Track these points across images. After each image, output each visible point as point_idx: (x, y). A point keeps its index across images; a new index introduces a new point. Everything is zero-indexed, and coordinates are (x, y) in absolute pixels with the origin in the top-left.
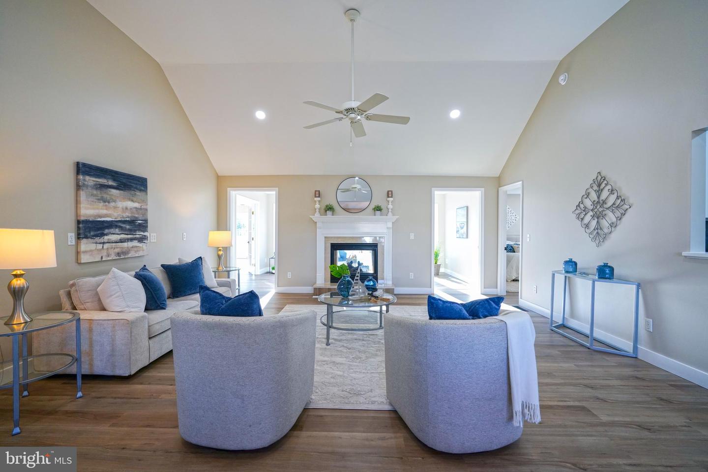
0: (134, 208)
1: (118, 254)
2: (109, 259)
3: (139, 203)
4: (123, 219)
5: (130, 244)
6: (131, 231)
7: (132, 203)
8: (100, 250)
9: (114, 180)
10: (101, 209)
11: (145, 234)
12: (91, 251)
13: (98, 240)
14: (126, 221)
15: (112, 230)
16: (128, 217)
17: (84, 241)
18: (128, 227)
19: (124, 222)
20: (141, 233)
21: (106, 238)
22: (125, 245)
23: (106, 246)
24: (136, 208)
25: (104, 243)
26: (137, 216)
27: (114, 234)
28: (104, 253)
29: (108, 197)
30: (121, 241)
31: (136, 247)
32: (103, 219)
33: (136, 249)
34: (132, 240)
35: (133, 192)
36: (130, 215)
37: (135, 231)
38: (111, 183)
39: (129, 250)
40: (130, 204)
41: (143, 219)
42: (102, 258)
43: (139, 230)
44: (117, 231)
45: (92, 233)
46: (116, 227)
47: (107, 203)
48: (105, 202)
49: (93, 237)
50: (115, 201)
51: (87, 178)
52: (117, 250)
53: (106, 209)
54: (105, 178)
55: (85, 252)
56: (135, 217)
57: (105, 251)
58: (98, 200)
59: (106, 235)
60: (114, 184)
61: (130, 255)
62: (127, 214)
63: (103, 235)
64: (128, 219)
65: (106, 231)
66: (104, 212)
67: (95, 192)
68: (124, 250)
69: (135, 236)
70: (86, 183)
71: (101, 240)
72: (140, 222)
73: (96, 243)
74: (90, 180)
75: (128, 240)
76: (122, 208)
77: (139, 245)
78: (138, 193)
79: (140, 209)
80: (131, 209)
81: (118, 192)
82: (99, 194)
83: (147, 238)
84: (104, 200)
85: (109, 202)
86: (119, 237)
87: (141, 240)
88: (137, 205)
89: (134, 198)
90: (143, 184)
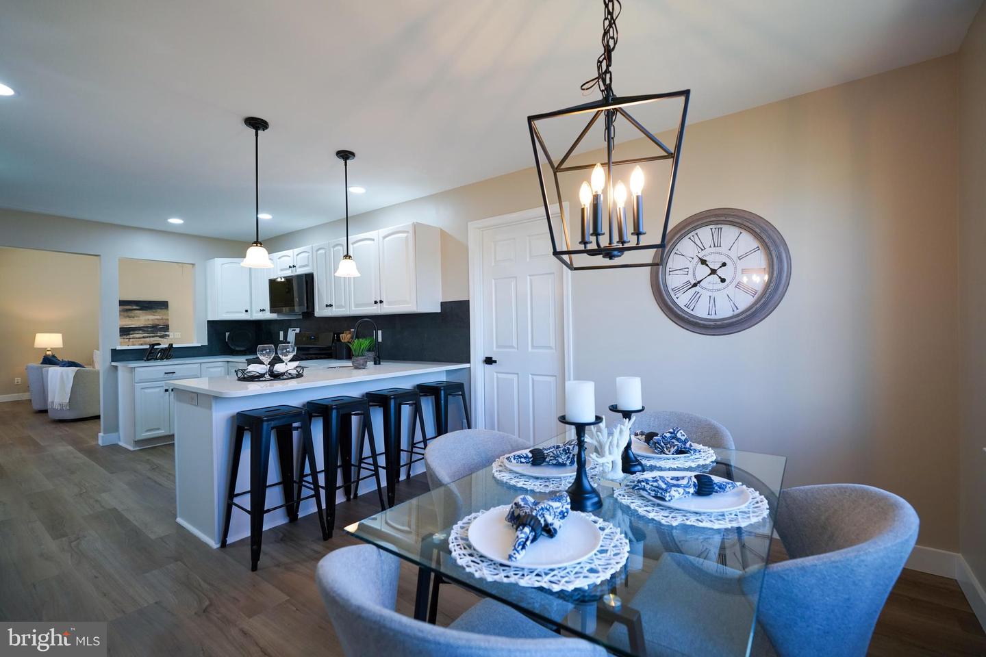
0: (155, 319)
3: (160, 316)
4: (145, 326)
5: (152, 339)
6: (152, 332)
7: (154, 316)
8: (127, 342)
9: (137, 306)
10: (128, 322)
11: (167, 333)
13: (125, 337)
15: (136, 332)
16: (150, 324)
18: (150, 330)
19: (147, 327)
20: (162, 333)
21: (133, 335)
22: (148, 340)
23: (131, 340)
24: (157, 319)
25: (130, 338)
26: (159, 323)
27: (138, 334)
28: (130, 344)
29: (133, 315)
30: (144, 337)
31: (158, 341)
32: (129, 326)
34: (153, 337)
35: (154, 310)
36: (152, 323)
38: (135, 308)
40: (151, 317)
41: (164, 325)
43: (161, 331)
44: (141, 332)
45: (127, 334)
46: (139, 330)
50: (139, 317)
52: (141, 343)
53: (133, 321)
54: (131, 305)
56: (157, 324)
57: (132, 343)
58: (125, 317)
60: (137, 308)
64: (149, 326)
65: (131, 333)
66: (130, 323)
69: (157, 335)
71: (128, 337)
72: (161, 326)
75: (150, 337)
76: (145, 320)
77: (160, 339)
78: (159, 311)
79: (162, 319)
80: (152, 320)
81: (141, 311)
82: (126, 314)
83: (168, 336)
84: (130, 317)
85: (133, 317)
86: (142, 335)
87: (162, 337)
88: (158, 317)
89: (155, 314)
90: (163, 305)
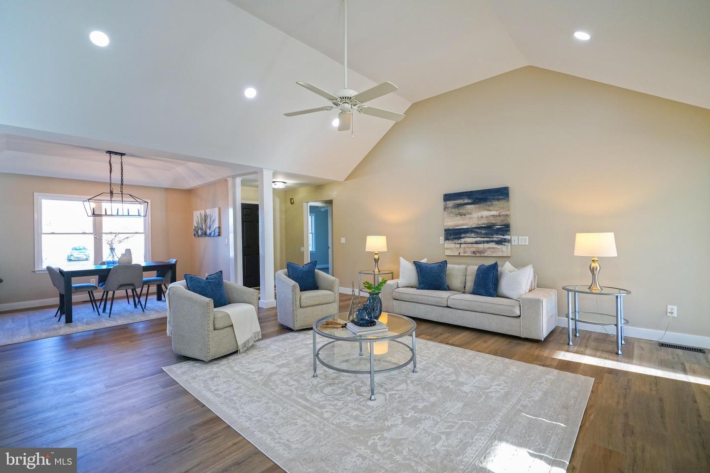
0: (490, 216)
1: (474, 252)
2: (465, 255)
3: (496, 211)
4: (478, 226)
5: (486, 246)
7: (489, 212)
8: (458, 248)
9: (469, 198)
10: (459, 221)
11: (506, 237)
12: (451, 248)
13: (456, 241)
14: (482, 227)
15: (468, 235)
16: (484, 224)
17: (447, 241)
18: (483, 232)
20: (499, 237)
21: (463, 240)
22: (481, 246)
23: (463, 246)
24: (493, 216)
25: (461, 244)
26: (494, 222)
27: (470, 237)
28: (461, 251)
29: (464, 211)
30: (476, 243)
31: (494, 248)
32: (460, 227)
33: (493, 250)
34: (488, 242)
35: (489, 203)
36: (486, 222)
37: (492, 234)
38: (466, 201)
39: (486, 250)
40: (486, 213)
41: (502, 224)
42: (459, 253)
43: (497, 234)
44: (473, 235)
45: (452, 237)
46: (472, 232)
47: (463, 216)
48: (461, 215)
49: (452, 240)
50: (470, 214)
51: (448, 202)
52: (473, 250)
53: (463, 220)
54: (462, 199)
55: (447, 249)
56: (491, 223)
57: (463, 249)
58: (456, 215)
59: (463, 238)
60: (469, 201)
61: (485, 255)
62: (483, 222)
63: (461, 238)
64: (483, 226)
65: (463, 235)
66: (461, 222)
67: (454, 210)
68: (479, 250)
69: (492, 239)
70: (447, 206)
71: (459, 241)
72: (498, 227)
73: (455, 243)
74: (450, 203)
75: (484, 242)
76: (478, 218)
77: (497, 246)
78: (495, 203)
79: (499, 216)
80: (487, 217)
81: (473, 206)
82: (457, 211)
83: (509, 241)
84: (461, 214)
85: (465, 215)
86: (474, 240)
87: (499, 242)
88: (494, 213)
89: (490, 208)
90: (502, 193)
